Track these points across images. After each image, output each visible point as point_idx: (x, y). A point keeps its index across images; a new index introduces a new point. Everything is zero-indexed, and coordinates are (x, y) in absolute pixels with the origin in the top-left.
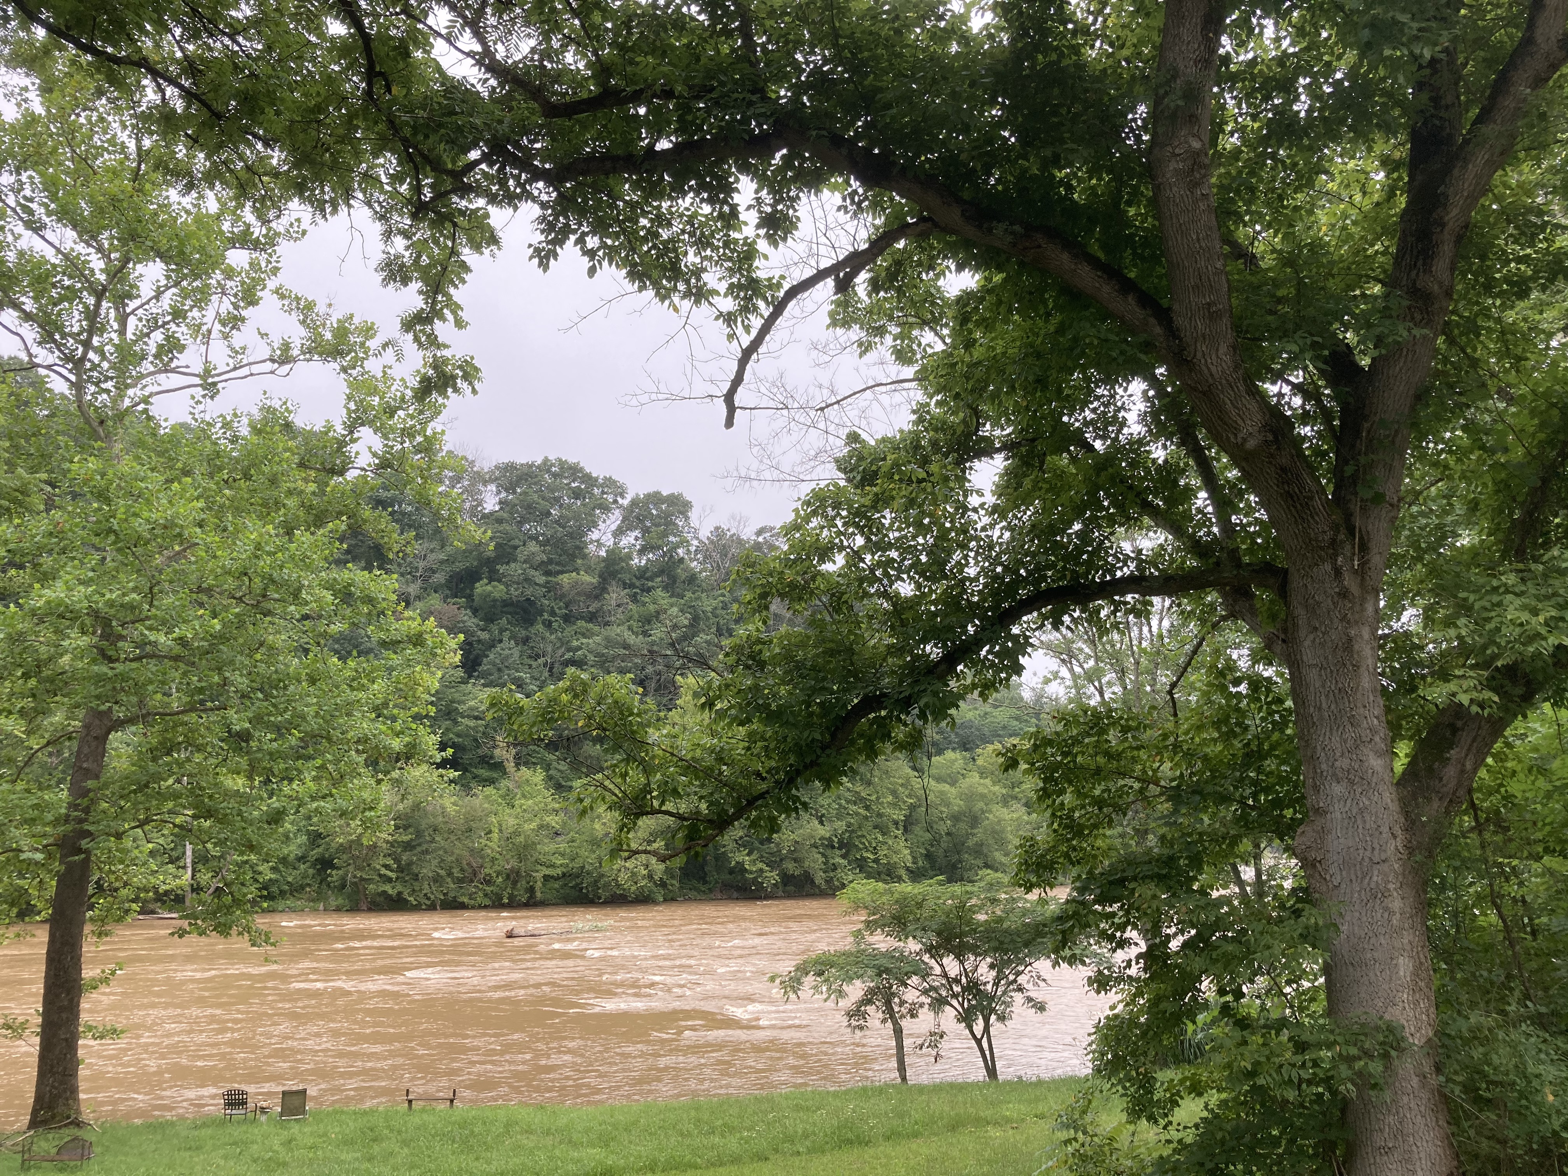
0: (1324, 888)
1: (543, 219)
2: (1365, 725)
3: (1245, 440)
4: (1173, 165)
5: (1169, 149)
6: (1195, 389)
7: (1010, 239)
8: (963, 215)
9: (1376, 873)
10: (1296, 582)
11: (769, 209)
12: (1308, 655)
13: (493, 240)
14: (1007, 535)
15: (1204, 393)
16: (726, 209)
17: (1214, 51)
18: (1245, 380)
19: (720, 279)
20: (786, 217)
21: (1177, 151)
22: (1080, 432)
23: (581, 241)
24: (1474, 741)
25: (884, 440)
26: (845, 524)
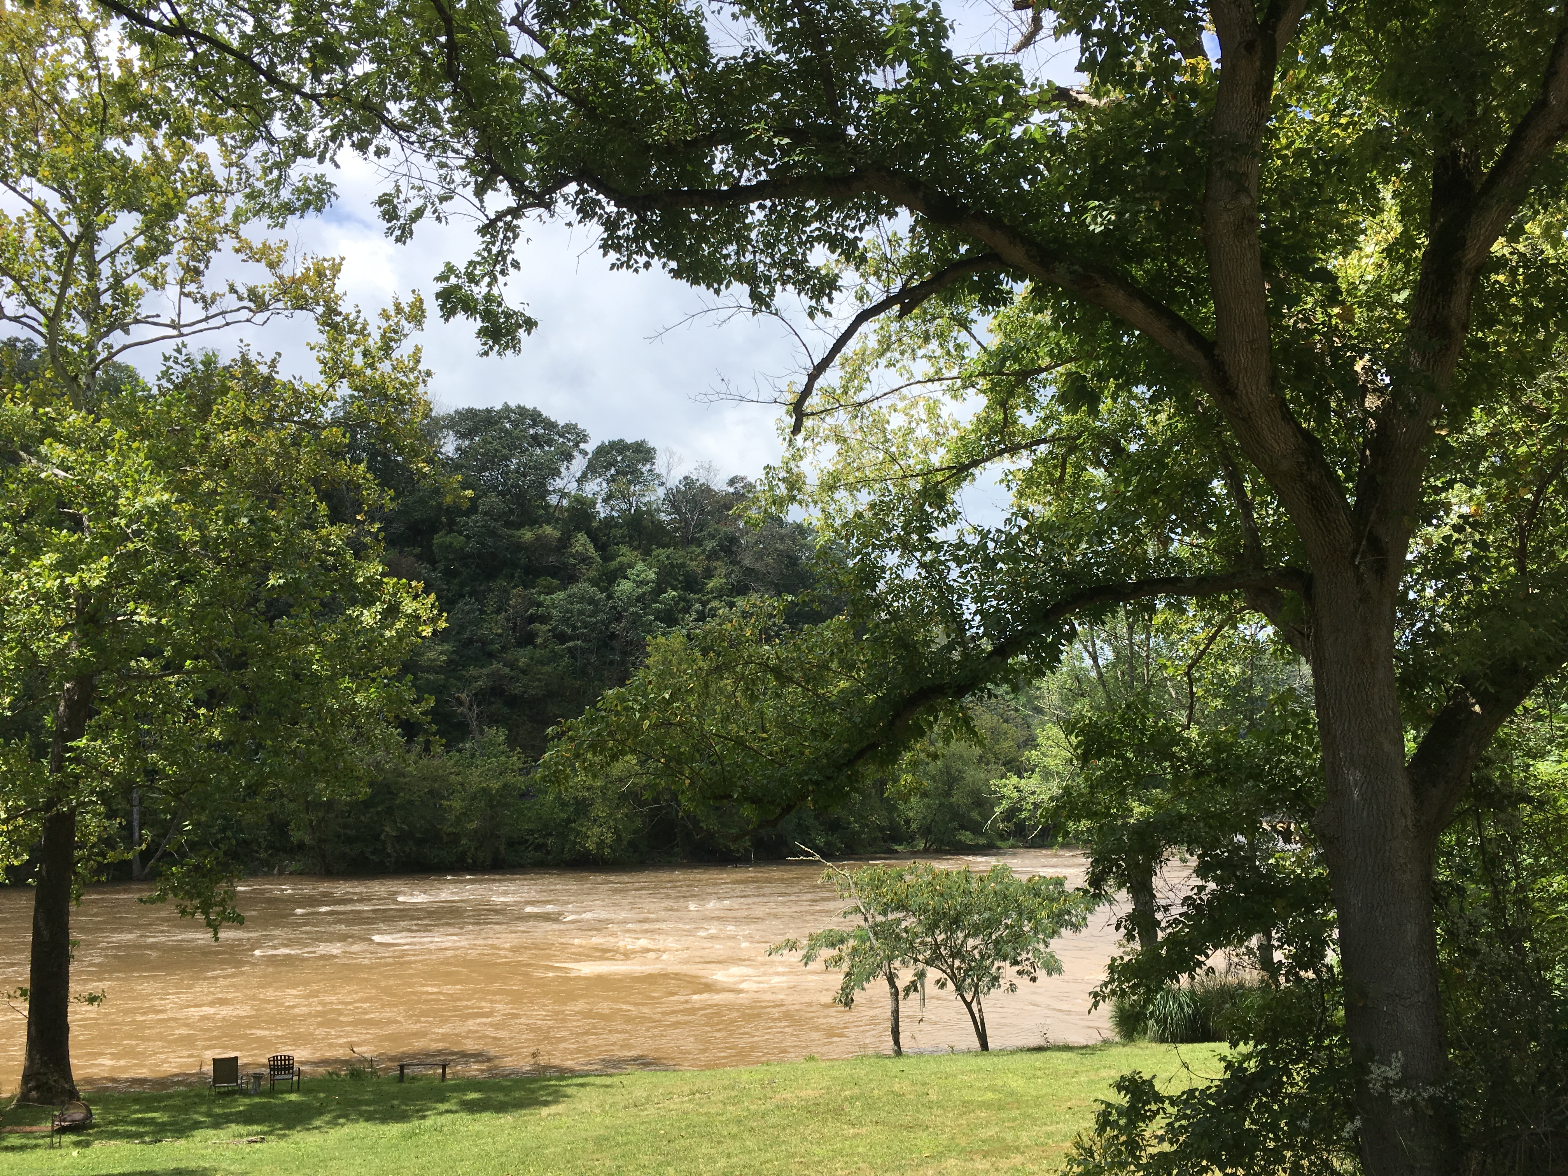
3: (1279, 461)
4: (1224, 219)
5: (1222, 204)
7: (1070, 277)
8: (1027, 254)
12: (1331, 652)
21: (1229, 206)
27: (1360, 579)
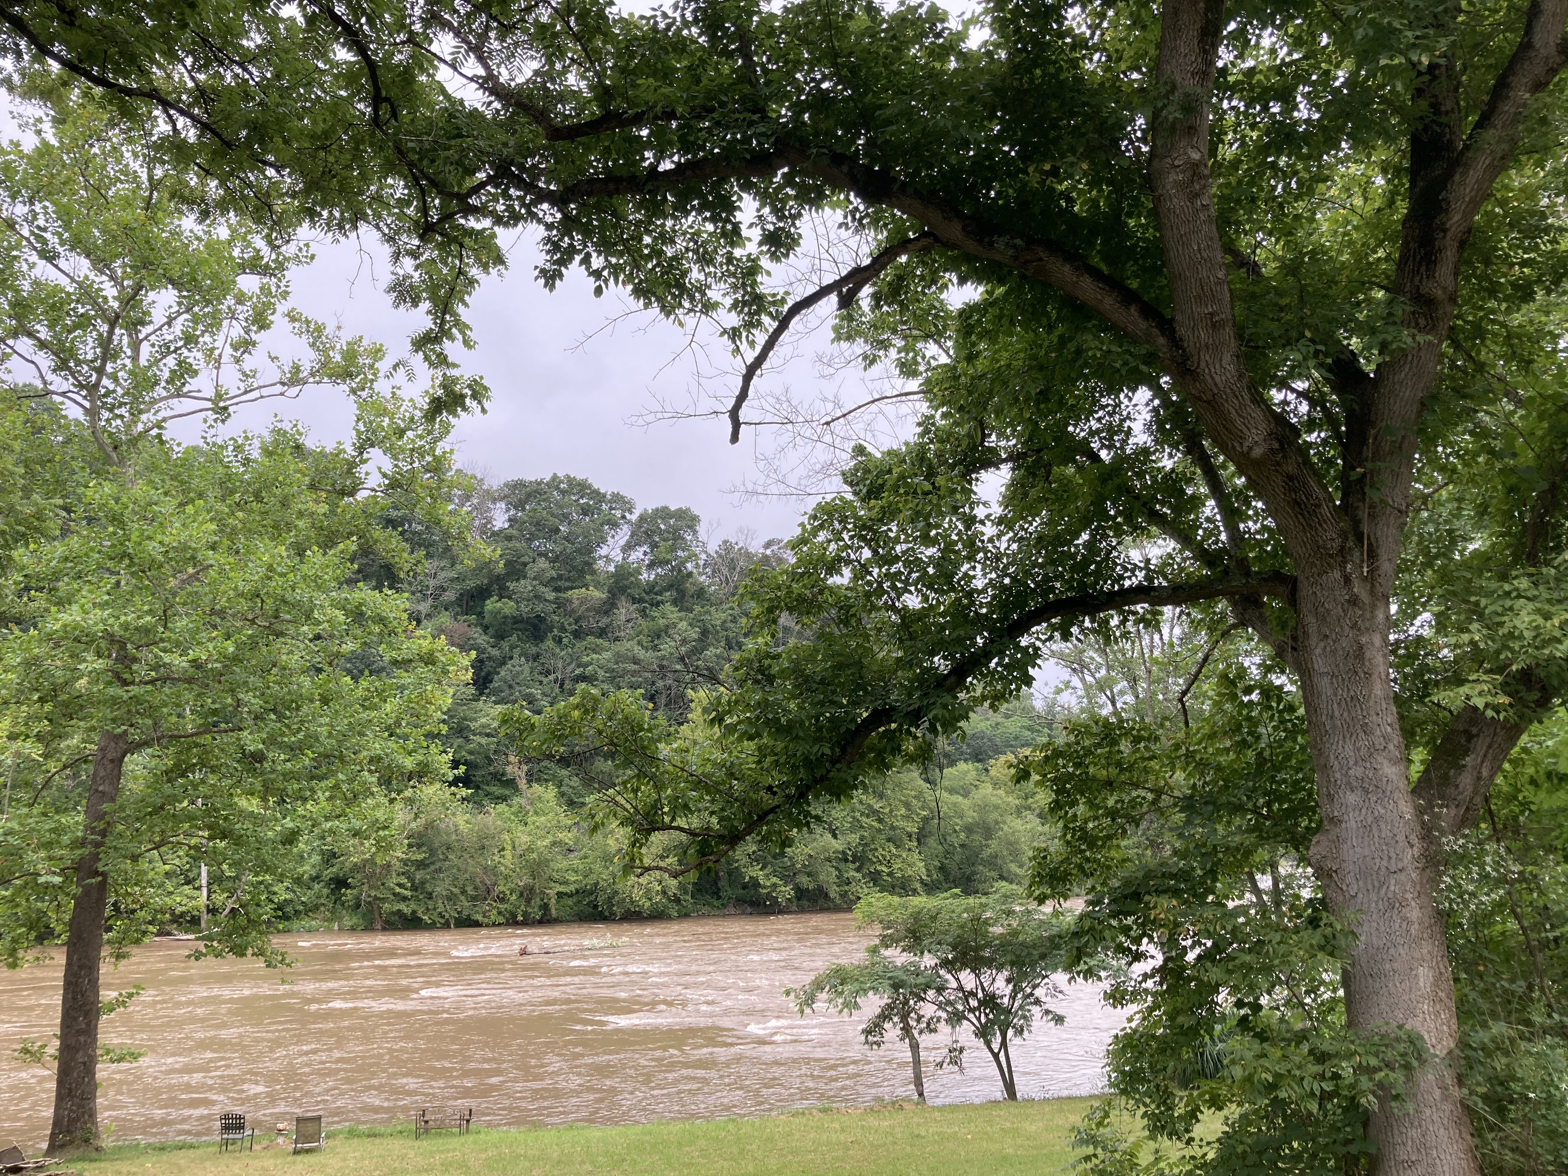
0: (1341, 898)
1: (548, 240)
2: (1378, 733)
3: (1250, 448)
4: (1172, 177)
5: (1169, 160)
6: (1200, 399)
7: (1011, 252)
8: (964, 229)
9: (1393, 882)
10: (1305, 590)
11: (771, 227)
12: (1320, 664)
13: (500, 260)
14: (1015, 546)
15: (1208, 402)
16: (729, 227)
17: (1212, 63)
18: (1249, 389)
19: (724, 295)
20: (789, 235)
21: (1176, 163)
22: (1086, 442)
23: (586, 261)
24: (1489, 747)
25: (889, 453)
26: (851, 538)
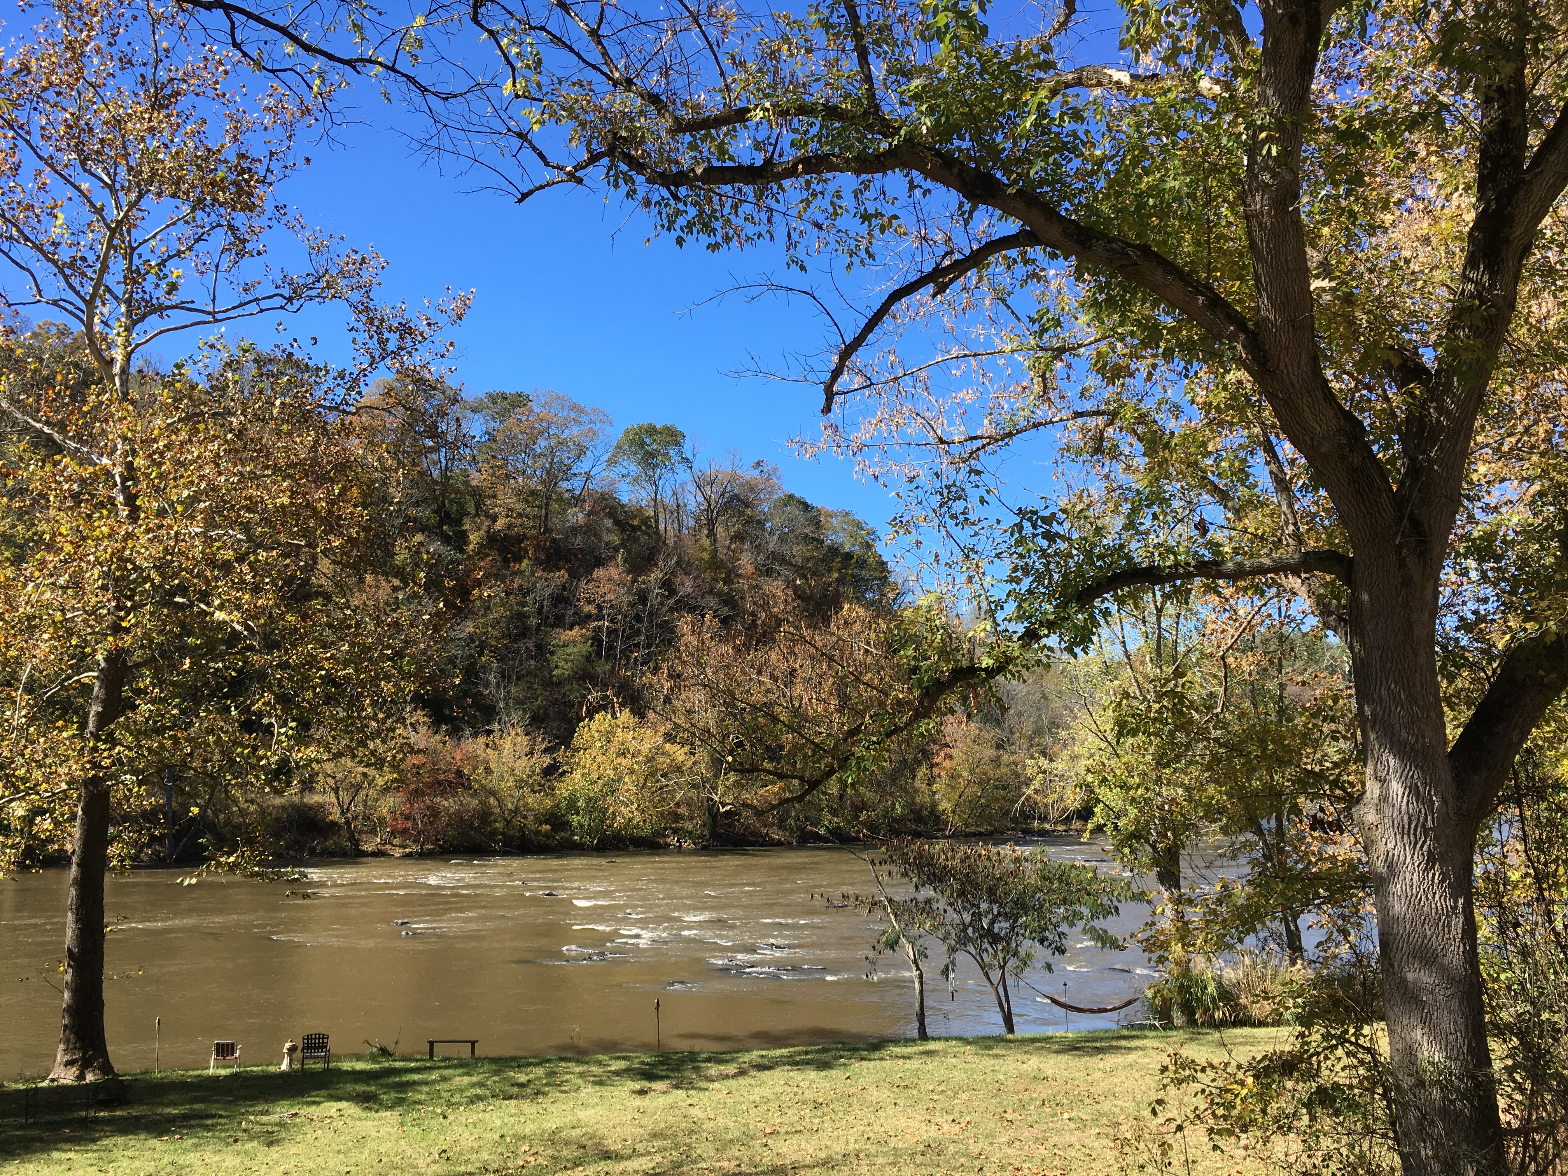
7: (1107, 255)
8: (1063, 232)
15: (1284, 400)
27: (1402, 563)
